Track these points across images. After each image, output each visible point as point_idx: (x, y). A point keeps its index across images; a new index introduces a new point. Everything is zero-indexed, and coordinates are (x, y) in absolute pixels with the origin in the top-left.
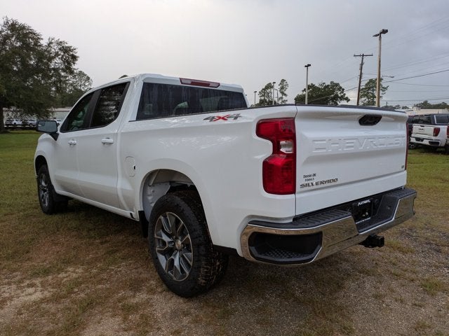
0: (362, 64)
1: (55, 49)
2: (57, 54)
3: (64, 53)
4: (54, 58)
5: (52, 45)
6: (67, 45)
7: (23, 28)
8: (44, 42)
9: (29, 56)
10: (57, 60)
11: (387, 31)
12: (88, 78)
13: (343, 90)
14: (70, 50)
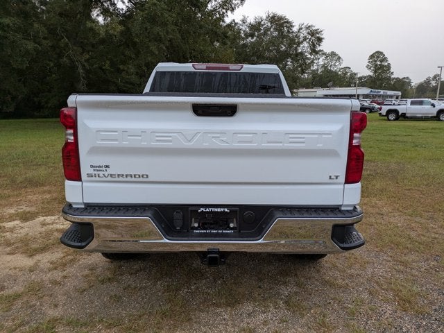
1: (304, 33)
2: (305, 39)
3: (312, 36)
4: (302, 42)
5: (301, 31)
6: (314, 29)
7: (281, 18)
8: (295, 29)
9: (282, 43)
10: (305, 44)
12: (339, 58)
14: (317, 33)
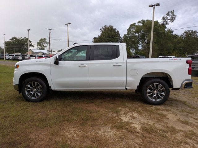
0: (50, 33)
11: (70, 24)
13: (31, 42)
